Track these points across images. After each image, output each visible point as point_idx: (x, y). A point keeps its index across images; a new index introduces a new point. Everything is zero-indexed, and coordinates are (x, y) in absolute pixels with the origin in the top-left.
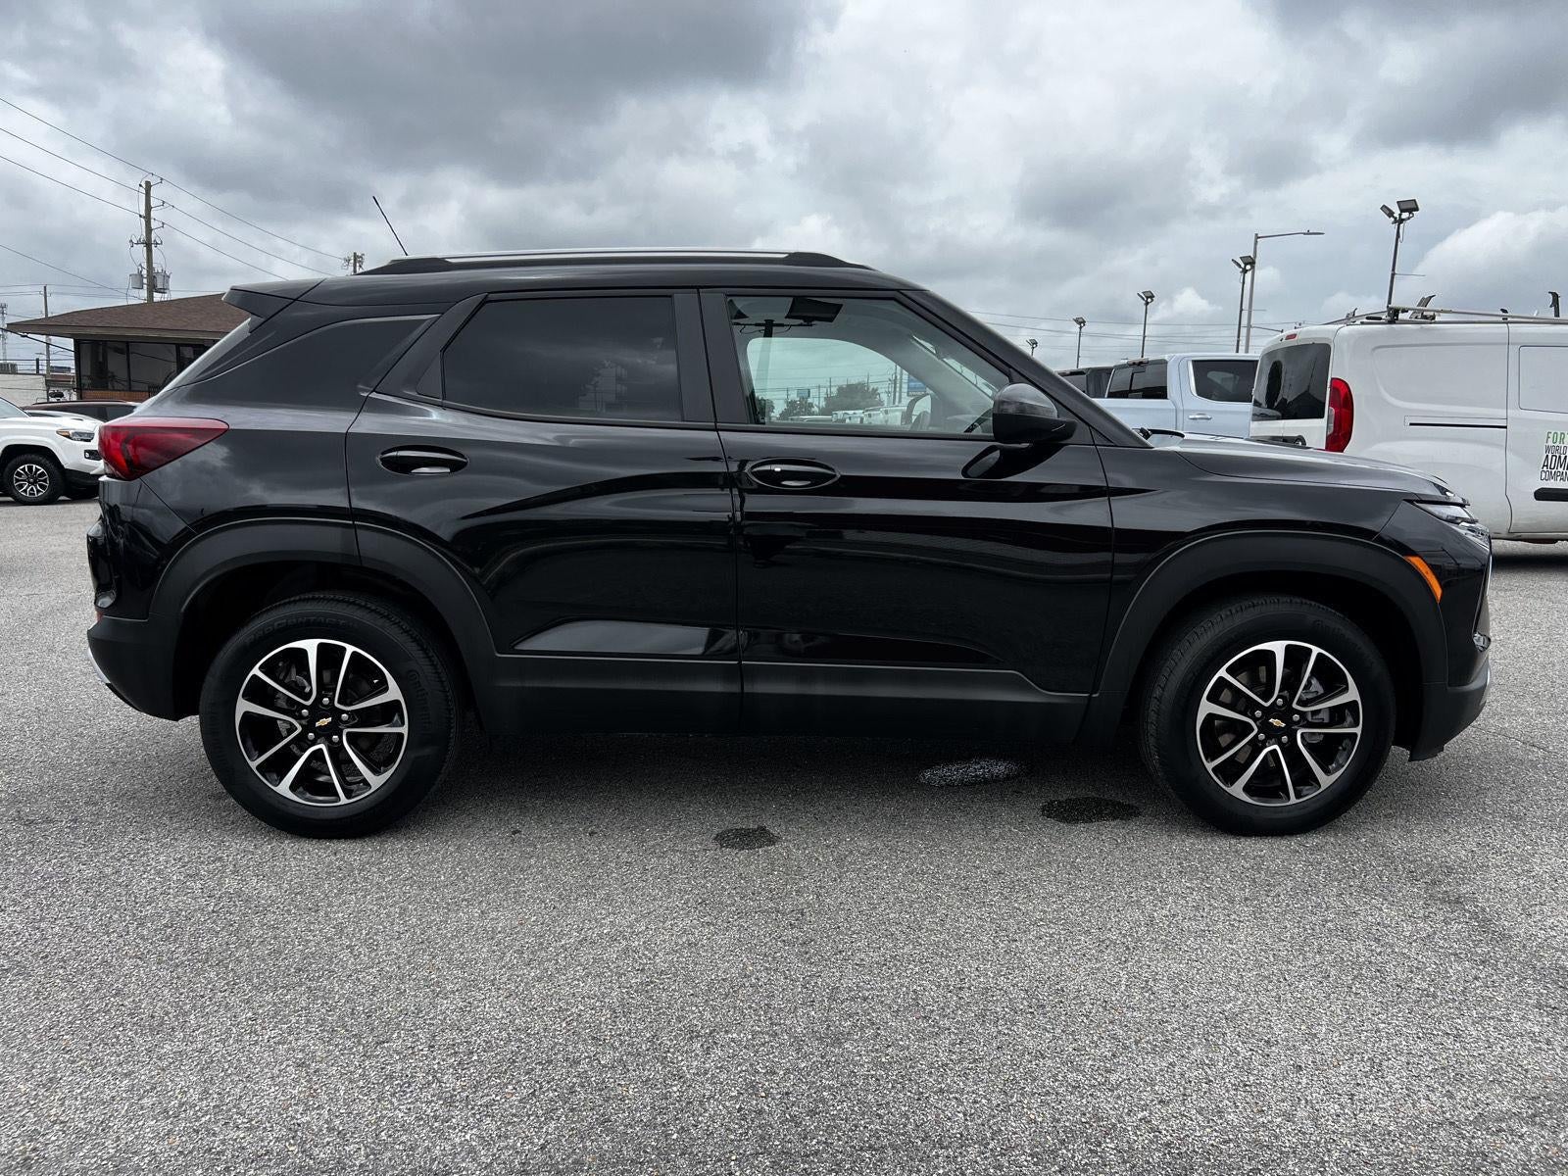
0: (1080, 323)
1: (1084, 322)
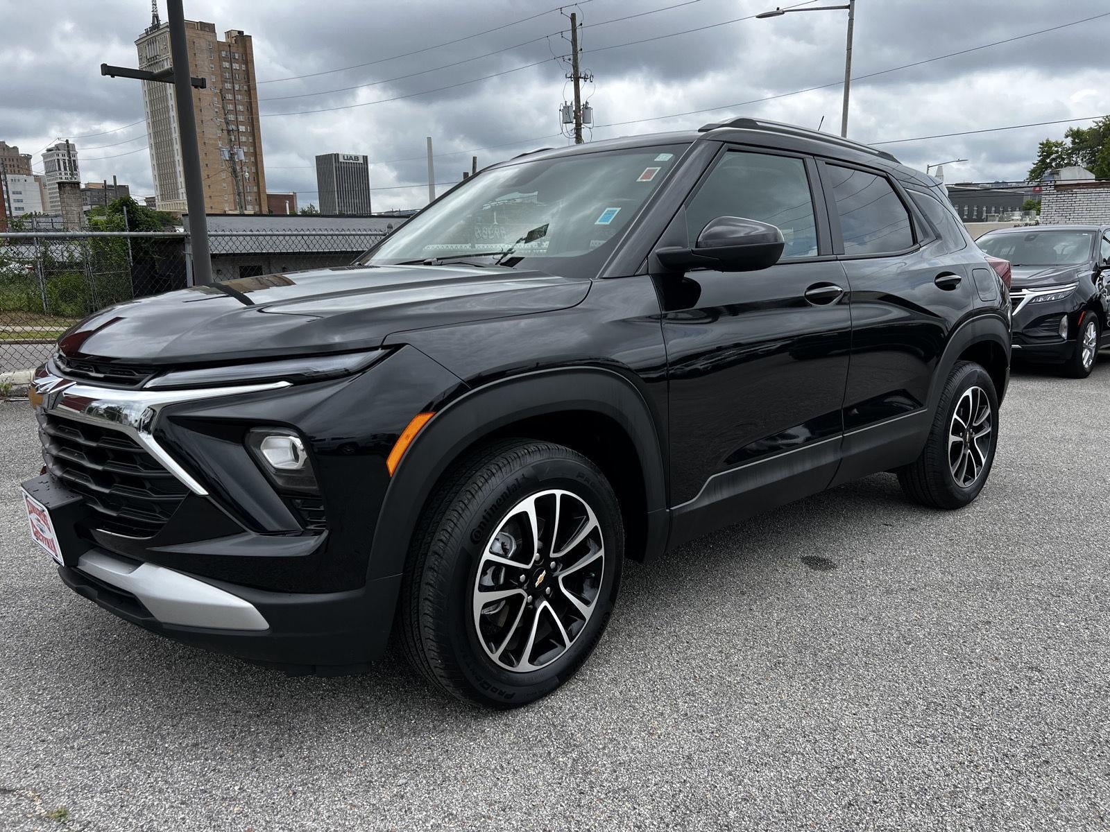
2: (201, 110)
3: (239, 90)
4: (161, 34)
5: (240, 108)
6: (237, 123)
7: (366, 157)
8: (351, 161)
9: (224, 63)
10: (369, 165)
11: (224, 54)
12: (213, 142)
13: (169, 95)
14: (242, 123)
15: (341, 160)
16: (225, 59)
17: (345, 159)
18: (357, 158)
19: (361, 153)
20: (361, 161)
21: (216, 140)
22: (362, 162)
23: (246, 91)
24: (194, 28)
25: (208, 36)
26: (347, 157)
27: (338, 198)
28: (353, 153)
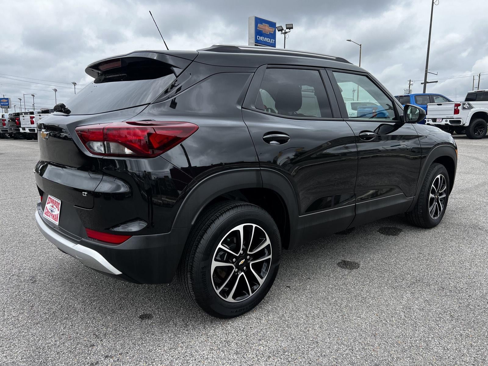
0: (74, 84)
1: (76, 84)
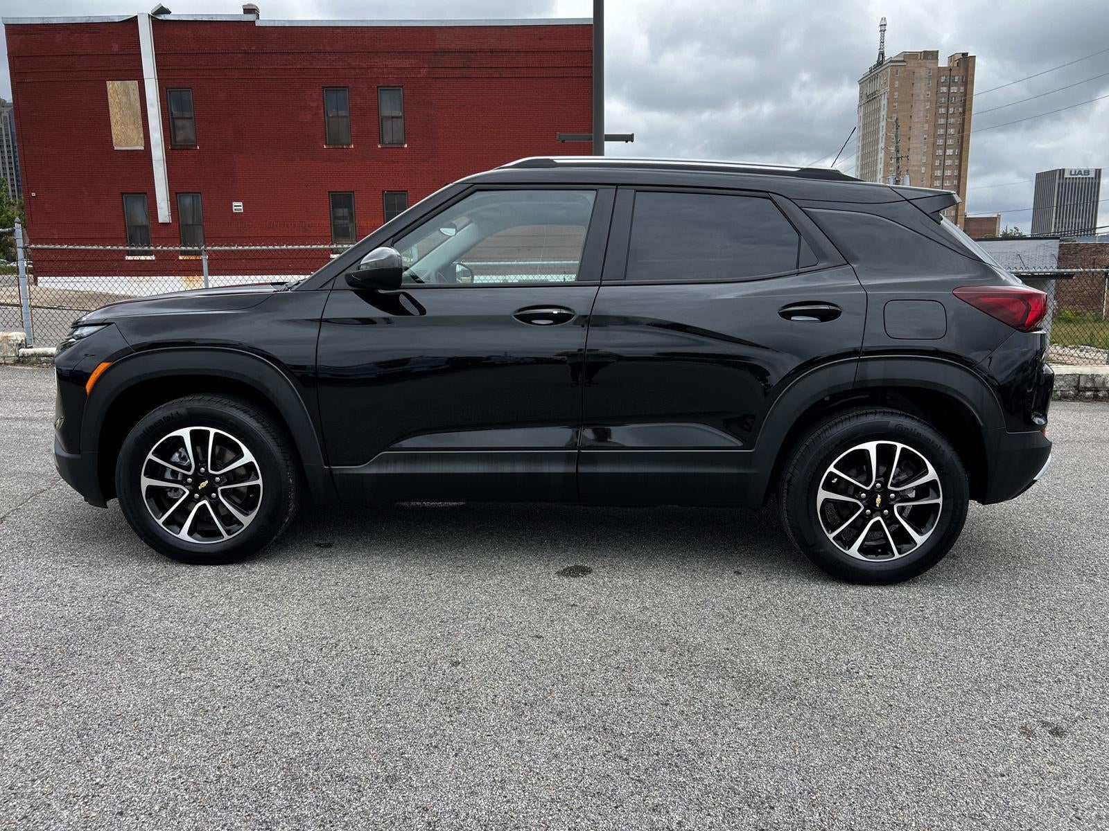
2: (909, 138)
3: (953, 113)
4: (884, 70)
5: (951, 131)
6: (945, 147)
7: (1100, 170)
8: (1080, 176)
9: (942, 88)
10: (1102, 179)
11: (943, 79)
12: (916, 168)
13: (881, 127)
14: (951, 147)
15: (1067, 175)
16: (943, 84)
17: (1071, 175)
18: (1087, 172)
19: (1092, 167)
20: (1092, 175)
21: (919, 166)
22: (1094, 176)
23: (960, 113)
24: (916, 59)
25: (930, 64)
26: (1076, 171)
27: (1056, 218)
28: (1083, 167)
